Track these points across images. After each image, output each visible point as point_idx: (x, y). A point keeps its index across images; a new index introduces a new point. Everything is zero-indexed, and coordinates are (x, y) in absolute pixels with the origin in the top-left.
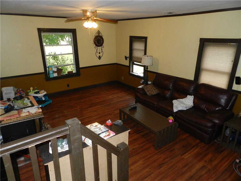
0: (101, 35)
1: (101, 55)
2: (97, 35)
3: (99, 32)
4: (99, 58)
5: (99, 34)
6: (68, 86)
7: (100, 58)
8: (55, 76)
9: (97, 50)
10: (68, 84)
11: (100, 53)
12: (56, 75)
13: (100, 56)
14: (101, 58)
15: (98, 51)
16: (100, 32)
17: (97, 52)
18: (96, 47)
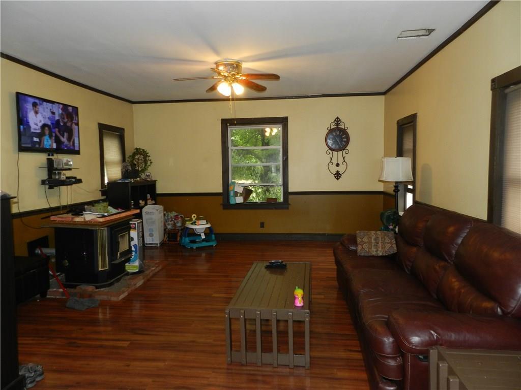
0: (342, 127)
1: (341, 169)
2: (333, 127)
3: (338, 121)
4: (335, 177)
5: (337, 124)
6: (262, 225)
7: (338, 175)
8: (238, 202)
9: (331, 159)
10: (262, 221)
11: (338, 165)
12: (240, 200)
13: (338, 173)
14: (340, 177)
15: (335, 161)
16: (340, 120)
17: (331, 162)
18: (330, 151)
